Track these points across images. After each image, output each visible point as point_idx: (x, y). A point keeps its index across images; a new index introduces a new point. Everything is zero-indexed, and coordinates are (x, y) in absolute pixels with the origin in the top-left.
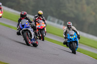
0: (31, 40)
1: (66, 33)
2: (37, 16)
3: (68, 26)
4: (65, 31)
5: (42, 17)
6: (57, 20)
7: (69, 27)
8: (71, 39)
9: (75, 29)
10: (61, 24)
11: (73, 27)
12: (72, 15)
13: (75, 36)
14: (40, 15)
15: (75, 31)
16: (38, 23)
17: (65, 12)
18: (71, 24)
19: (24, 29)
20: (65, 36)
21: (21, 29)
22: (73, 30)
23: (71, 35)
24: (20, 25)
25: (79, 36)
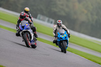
0: (31, 42)
3: (58, 24)
4: (55, 29)
5: (29, 14)
6: (47, 19)
7: (59, 26)
8: (61, 38)
9: (65, 27)
10: (52, 23)
12: (63, 13)
13: (65, 35)
14: (26, 12)
17: (55, 10)
18: (61, 22)
19: (24, 30)
20: (55, 35)
21: (21, 30)
22: (63, 28)
23: (62, 34)
24: (20, 26)
25: (69, 34)
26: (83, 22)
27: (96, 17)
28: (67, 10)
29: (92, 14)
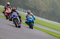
0: (18, 24)
1: (27, 17)
2: (6, 6)
4: (26, 15)
11: (31, 13)
15: (32, 15)
16: (7, 10)
21: (13, 18)
22: (31, 15)
24: (12, 15)
26: (44, 12)
27: (52, 9)
28: (34, 4)
29: (49, 7)
